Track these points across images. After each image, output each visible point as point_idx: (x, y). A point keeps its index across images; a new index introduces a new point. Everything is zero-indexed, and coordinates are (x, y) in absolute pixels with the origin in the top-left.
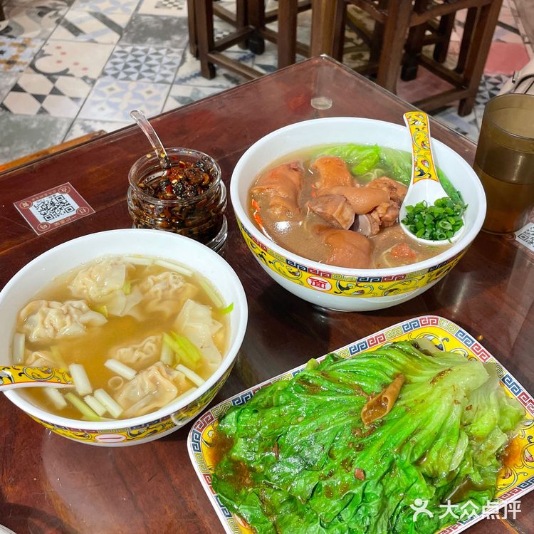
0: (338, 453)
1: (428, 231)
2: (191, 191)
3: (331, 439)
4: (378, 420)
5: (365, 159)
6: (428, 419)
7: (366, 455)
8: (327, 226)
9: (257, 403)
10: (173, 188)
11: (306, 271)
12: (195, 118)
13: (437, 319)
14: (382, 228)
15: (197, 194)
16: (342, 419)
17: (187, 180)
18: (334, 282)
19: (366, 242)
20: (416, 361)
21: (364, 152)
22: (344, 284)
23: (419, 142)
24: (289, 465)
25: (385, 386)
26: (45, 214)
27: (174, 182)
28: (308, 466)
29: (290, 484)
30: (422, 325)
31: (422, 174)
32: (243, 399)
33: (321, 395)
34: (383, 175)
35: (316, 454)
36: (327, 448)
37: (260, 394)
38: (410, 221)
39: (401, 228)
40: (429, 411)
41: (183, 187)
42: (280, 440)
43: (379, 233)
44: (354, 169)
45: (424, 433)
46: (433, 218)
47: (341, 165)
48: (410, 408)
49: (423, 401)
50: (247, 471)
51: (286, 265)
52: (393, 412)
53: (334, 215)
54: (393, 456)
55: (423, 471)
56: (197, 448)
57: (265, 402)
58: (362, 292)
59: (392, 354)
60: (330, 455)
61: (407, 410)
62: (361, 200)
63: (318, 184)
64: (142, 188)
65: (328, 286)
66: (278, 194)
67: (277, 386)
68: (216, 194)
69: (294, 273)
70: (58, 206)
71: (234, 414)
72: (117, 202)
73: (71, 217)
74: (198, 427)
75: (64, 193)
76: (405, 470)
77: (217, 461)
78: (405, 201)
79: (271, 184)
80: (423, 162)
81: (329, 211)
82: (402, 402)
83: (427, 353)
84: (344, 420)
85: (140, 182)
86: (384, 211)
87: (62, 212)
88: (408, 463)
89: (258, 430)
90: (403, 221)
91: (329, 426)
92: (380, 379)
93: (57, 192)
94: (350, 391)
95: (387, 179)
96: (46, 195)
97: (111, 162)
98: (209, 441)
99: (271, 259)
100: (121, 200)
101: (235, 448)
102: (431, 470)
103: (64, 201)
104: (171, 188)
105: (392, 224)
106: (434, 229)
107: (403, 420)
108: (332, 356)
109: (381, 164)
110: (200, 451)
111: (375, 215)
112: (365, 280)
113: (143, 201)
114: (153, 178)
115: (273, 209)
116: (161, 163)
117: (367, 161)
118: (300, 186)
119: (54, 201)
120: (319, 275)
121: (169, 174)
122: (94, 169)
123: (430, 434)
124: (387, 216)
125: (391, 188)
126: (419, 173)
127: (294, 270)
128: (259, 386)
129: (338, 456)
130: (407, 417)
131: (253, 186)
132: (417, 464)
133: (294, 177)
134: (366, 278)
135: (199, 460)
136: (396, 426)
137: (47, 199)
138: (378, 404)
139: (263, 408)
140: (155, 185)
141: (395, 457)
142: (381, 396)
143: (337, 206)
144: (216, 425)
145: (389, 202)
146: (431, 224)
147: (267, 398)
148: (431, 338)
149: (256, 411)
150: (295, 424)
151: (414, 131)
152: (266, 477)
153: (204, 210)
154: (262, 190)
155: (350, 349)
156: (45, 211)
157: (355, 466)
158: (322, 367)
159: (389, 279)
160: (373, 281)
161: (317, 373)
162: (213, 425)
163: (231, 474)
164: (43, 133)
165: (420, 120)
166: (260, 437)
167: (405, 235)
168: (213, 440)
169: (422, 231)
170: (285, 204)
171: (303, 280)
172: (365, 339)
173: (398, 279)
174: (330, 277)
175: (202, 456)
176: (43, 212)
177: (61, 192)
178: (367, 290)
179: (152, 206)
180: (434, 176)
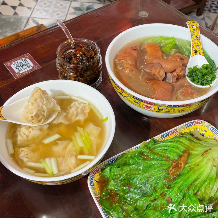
0: (159, 189)
1: (200, 81)
2: (86, 60)
3: (155, 182)
4: (177, 173)
5: (168, 44)
6: (201, 174)
7: (172, 191)
8: (152, 79)
9: (119, 163)
10: (78, 58)
11: (143, 102)
12: (85, 22)
13: (201, 121)
14: (178, 79)
15: (89, 62)
16: (160, 173)
17: (84, 54)
18: (156, 107)
19: (171, 86)
20: (193, 143)
21: (167, 41)
22: (160, 108)
23: (194, 36)
24: (135, 193)
25: (180, 156)
26: (18, 68)
27: (78, 55)
28: (144, 195)
29: (136, 203)
30: (194, 124)
31: (196, 52)
32: (112, 160)
33: (150, 161)
34: (177, 53)
35: (148, 188)
36: (153, 186)
37: (120, 158)
38: (191, 75)
39: (187, 79)
40: (202, 170)
41: (82, 58)
42: (131, 181)
43: (176, 82)
44: (163, 49)
45: (199, 180)
46: (202, 75)
47: (157, 47)
48: (192, 168)
49: (198, 165)
50: (115, 195)
51: (133, 98)
52: (184, 170)
53: (156, 74)
54: (185, 192)
55: (198, 198)
56: (92, 184)
57: (123, 162)
58: (169, 111)
59: (182, 140)
60: (155, 190)
61: (190, 169)
62: (168, 66)
63: (146, 57)
64: (63, 58)
65: (153, 109)
66: (128, 62)
67: (128, 155)
68: (98, 61)
69: (136, 102)
70: (24, 65)
71: (109, 168)
72: (51, 62)
73: (30, 70)
74: (92, 174)
75: (27, 58)
76: (190, 198)
77: (101, 190)
78: (188, 65)
79: (124, 57)
80: (197, 46)
81: (153, 71)
82: (188, 165)
83: (198, 139)
84: (161, 173)
85: (62, 55)
86: (179, 72)
87: (26, 67)
88: (192, 195)
89: (120, 176)
90: (187, 76)
91: (154, 176)
92: (177, 153)
93: (23, 58)
94: (163, 159)
95: (179, 54)
96: (18, 59)
97: (47, 43)
98: (97, 181)
99: (126, 95)
100: (53, 62)
101: (110, 184)
102: (202, 196)
103: (27, 62)
104: (77, 58)
105: (182, 77)
106: (202, 80)
107: (189, 174)
108: (153, 140)
109: (175, 46)
110: (93, 185)
111: (175, 74)
112: (171, 106)
113: (63, 64)
114: (67, 52)
115: (125, 69)
116: (72, 46)
117: (169, 45)
118: (138, 58)
119: (22, 62)
120: (149, 104)
121: (76, 51)
122: (40, 47)
123: (202, 181)
124: (180, 74)
125: (181, 59)
126: (195, 51)
127: (137, 101)
128: (120, 154)
129: (159, 191)
130: (191, 173)
131: (116, 58)
132: (195, 194)
133: (135, 53)
134: (172, 106)
135: (93, 190)
136: (186, 177)
137: (19, 61)
138: (177, 166)
139: (122, 165)
140: (69, 56)
141: (186, 192)
142: (178, 162)
143: (157, 69)
144: (100, 173)
145: (181, 67)
146: (201, 78)
147: (124, 160)
148: (198, 130)
149: (119, 167)
150: (138, 174)
151: (192, 30)
152: (124, 199)
153: (92, 69)
154: (120, 60)
155: (161, 136)
156: (18, 67)
157: (167, 196)
158: (149, 145)
159: (183, 106)
160: (175, 107)
161: (147, 150)
162: (99, 173)
163: (108, 197)
164: (16, 23)
165: (195, 25)
166: (121, 179)
167: (189, 83)
168: (99, 180)
169: (197, 81)
170: (131, 68)
171: (141, 105)
172: (168, 131)
173: (187, 106)
174: (154, 105)
175: (95, 188)
176: (17, 68)
177: (25, 58)
178: (171, 111)
179: (68, 67)
180: (201, 53)
